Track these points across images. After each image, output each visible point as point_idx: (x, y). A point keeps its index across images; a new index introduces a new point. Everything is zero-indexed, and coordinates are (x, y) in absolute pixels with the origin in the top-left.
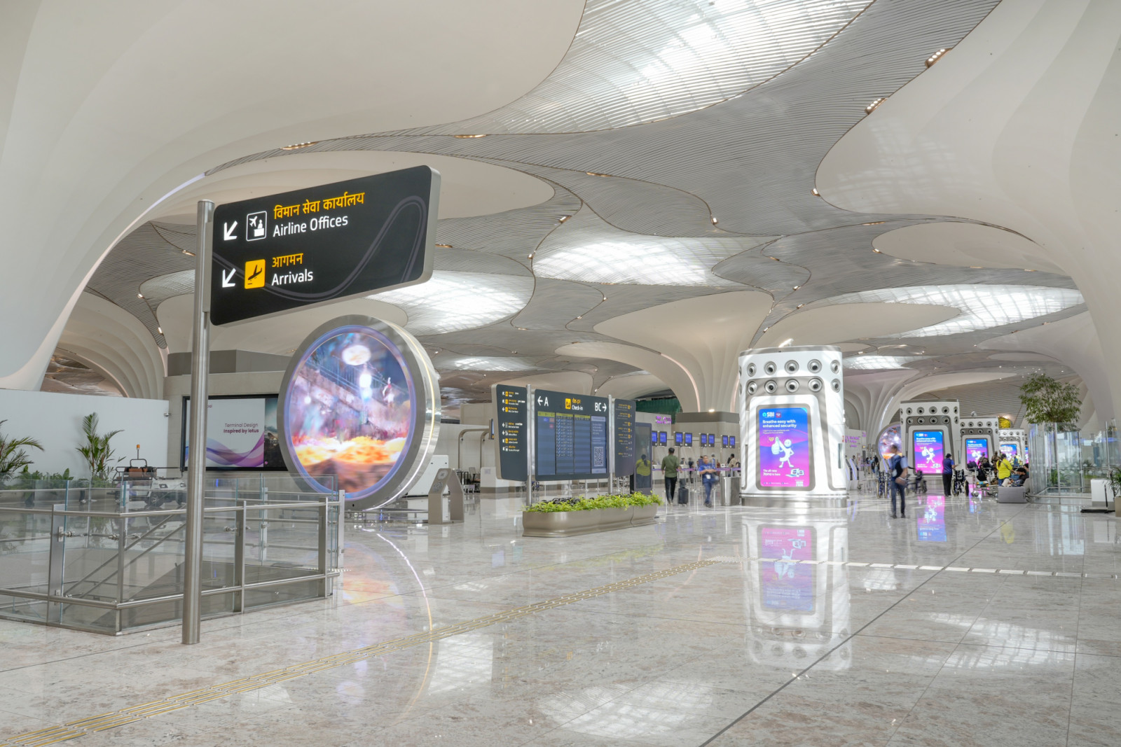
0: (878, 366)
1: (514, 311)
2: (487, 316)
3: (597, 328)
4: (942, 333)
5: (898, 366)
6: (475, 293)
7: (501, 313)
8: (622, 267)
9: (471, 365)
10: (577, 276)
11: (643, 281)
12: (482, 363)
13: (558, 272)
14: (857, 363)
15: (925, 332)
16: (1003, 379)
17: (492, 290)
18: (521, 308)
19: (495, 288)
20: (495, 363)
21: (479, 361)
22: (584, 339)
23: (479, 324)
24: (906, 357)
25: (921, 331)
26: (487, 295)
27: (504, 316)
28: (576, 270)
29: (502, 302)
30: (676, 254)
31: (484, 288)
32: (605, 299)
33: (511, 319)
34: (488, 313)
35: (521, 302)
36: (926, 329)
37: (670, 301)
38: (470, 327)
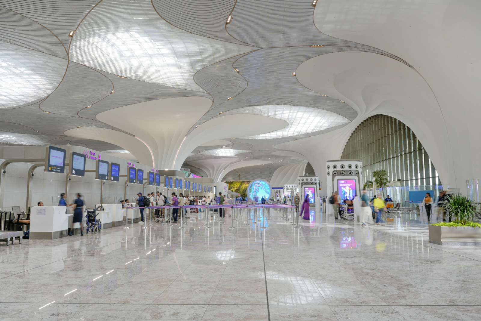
0: (224, 155)
1: (44, 95)
2: (20, 97)
3: (99, 117)
4: (267, 138)
5: (233, 155)
6: (14, 73)
7: (31, 96)
8: (134, 63)
9: (4, 139)
10: (101, 65)
11: (145, 79)
12: (12, 138)
13: (88, 59)
14: (217, 153)
15: (260, 137)
16: (264, 164)
17: (28, 72)
18: (50, 92)
19: (33, 70)
20: (22, 139)
21: (10, 137)
22: (86, 124)
23: (15, 104)
24: (239, 150)
25: (259, 136)
26: (24, 76)
27: (35, 99)
28: (102, 60)
29: (35, 85)
30: (177, 56)
31: (23, 69)
32: (113, 91)
33: (40, 102)
34: (23, 95)
35: (51, 87)
36: (261, 135)
37: (153, 99)
38: (7, 106)
